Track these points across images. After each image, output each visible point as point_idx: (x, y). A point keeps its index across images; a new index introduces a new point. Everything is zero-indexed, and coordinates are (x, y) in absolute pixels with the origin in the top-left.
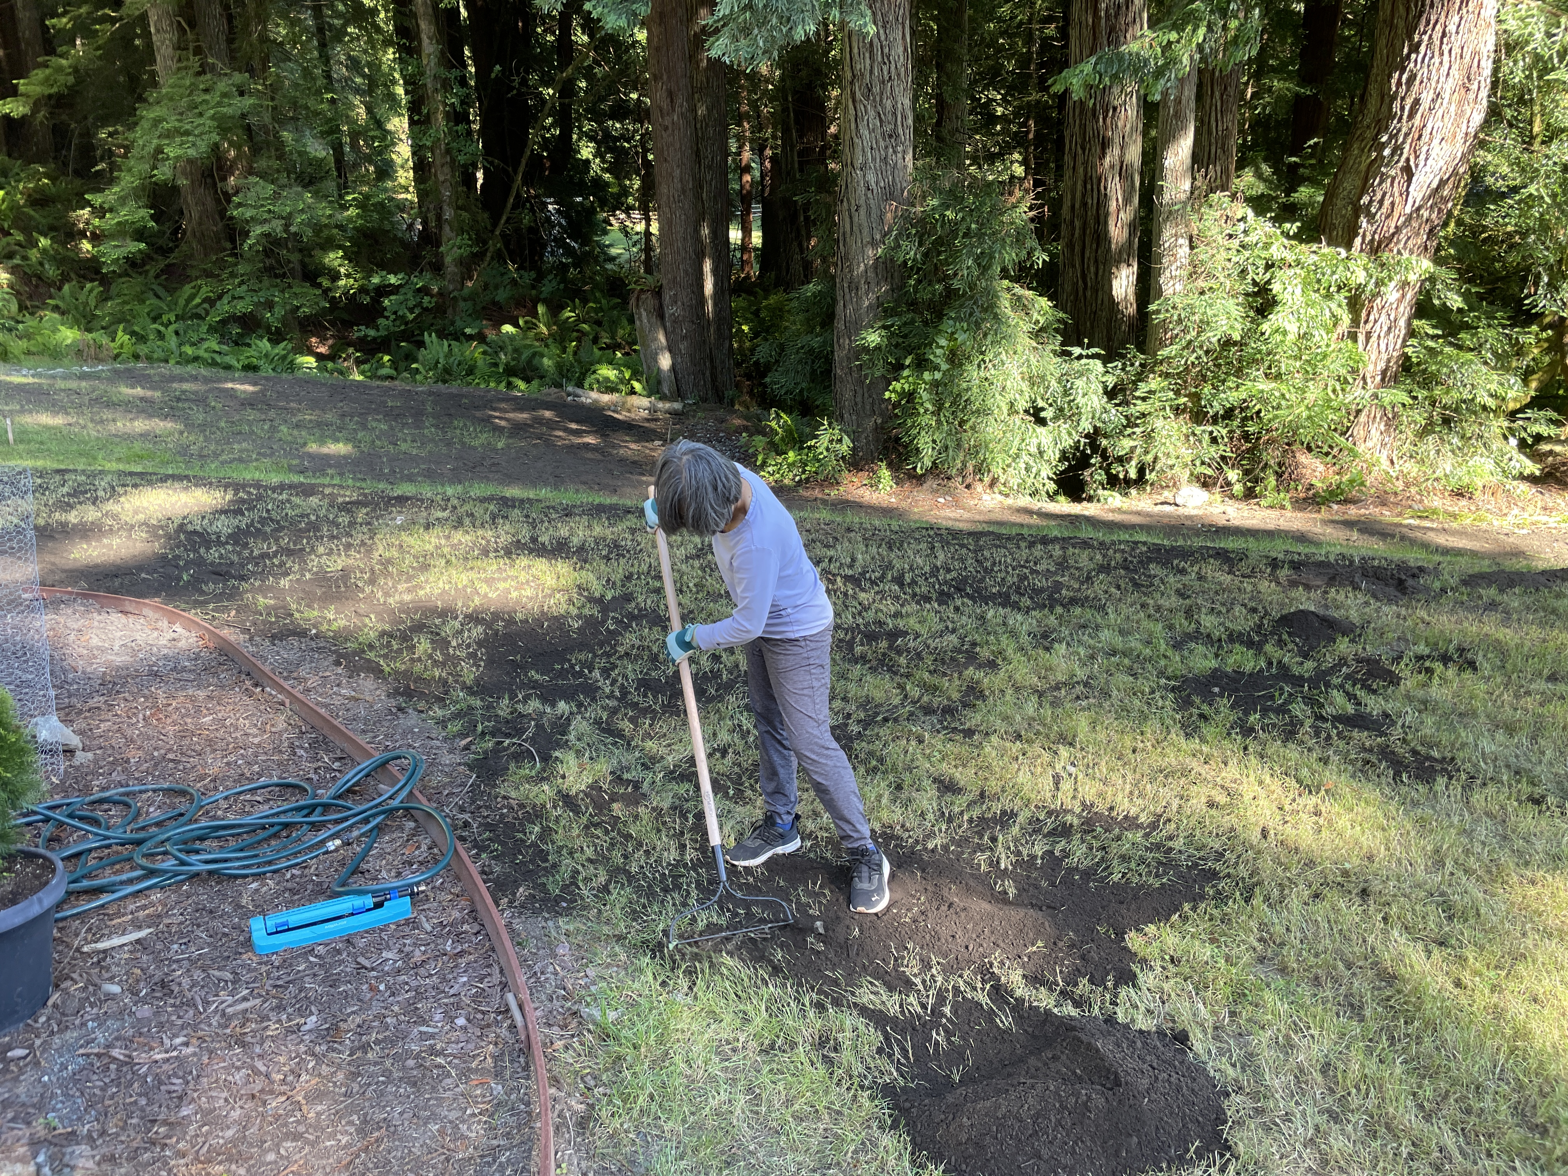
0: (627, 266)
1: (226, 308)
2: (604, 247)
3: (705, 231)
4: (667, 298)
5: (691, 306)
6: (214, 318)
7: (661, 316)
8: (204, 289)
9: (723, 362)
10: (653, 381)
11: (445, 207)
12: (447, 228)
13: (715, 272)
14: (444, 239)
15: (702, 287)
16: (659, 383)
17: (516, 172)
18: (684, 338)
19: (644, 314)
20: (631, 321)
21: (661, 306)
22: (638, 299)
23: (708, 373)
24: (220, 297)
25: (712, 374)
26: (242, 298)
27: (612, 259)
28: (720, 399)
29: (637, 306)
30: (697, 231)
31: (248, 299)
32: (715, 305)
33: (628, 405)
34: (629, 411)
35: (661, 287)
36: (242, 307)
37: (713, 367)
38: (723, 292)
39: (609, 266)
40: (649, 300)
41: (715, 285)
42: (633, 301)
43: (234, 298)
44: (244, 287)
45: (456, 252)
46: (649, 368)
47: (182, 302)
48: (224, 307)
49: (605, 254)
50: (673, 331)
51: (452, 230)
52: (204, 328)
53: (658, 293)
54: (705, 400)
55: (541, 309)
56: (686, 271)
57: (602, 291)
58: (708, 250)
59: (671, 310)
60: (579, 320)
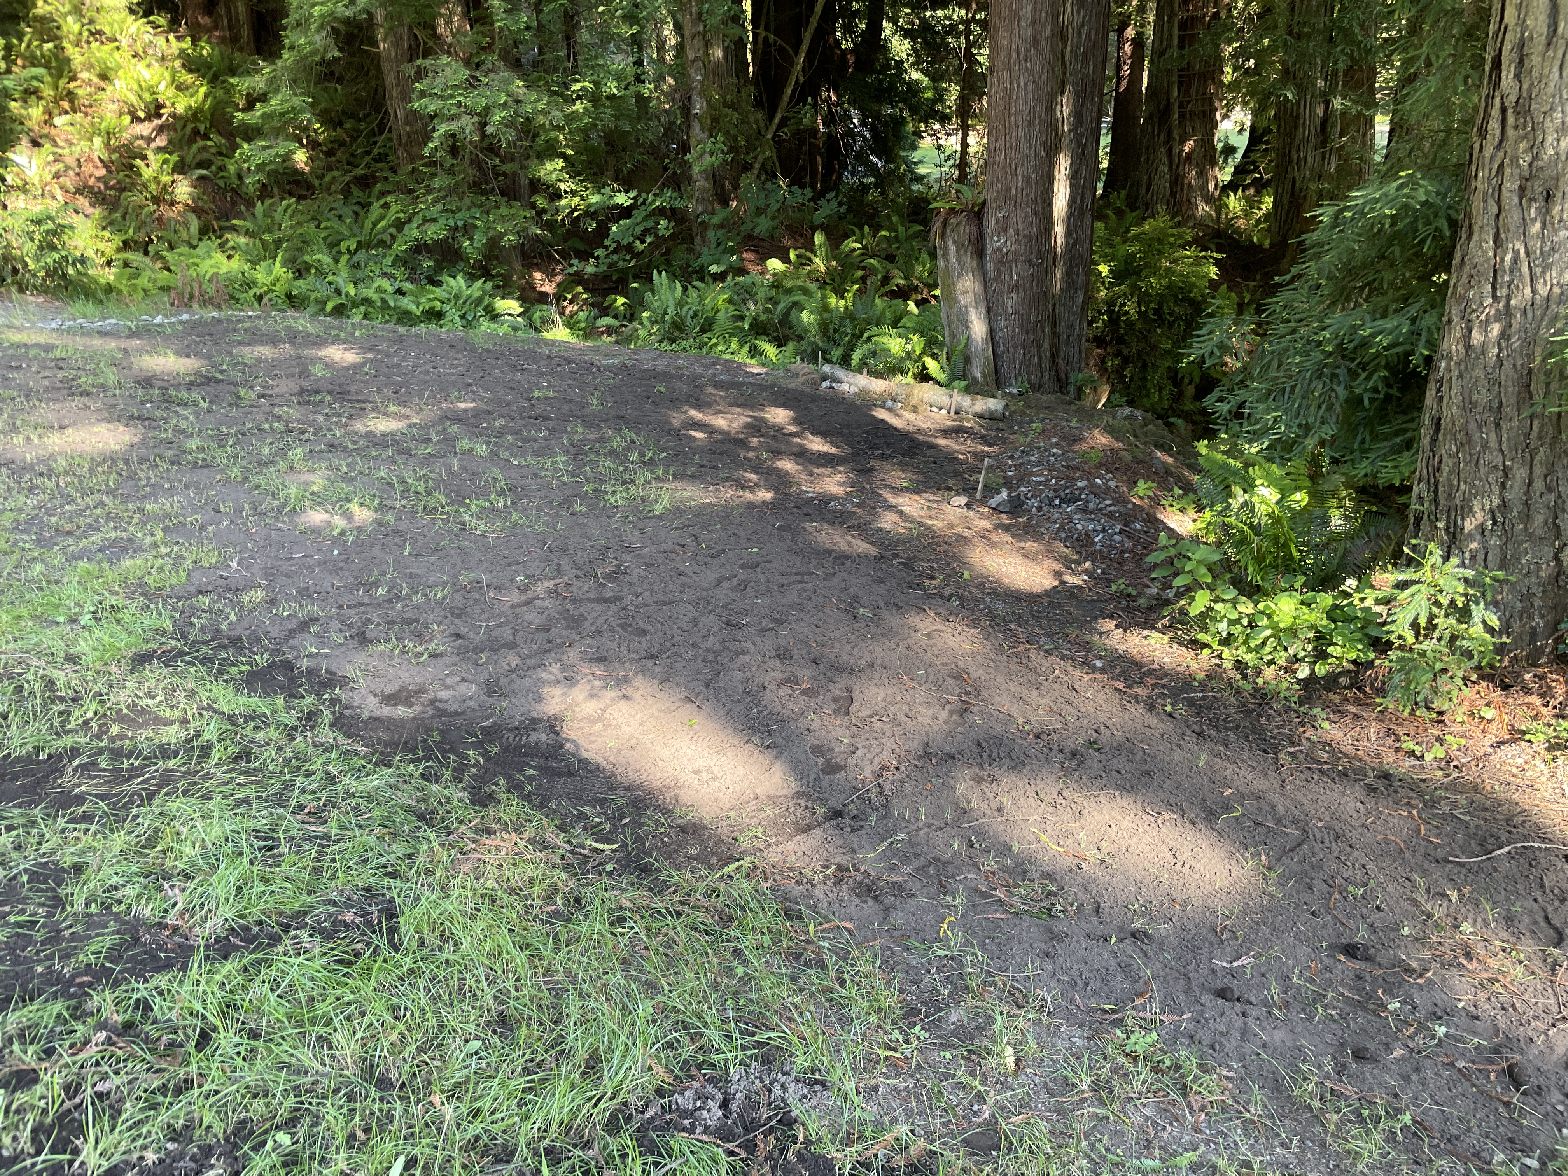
0: (936, 186)
1: (415, 233)
2: (911, 166)
3: (1065, 110)
4: (991, 223)
5: (1029, 237)
6: (400, 247)
7: (980, 253)
8: (394, 208)
9: (1071, 326)
10: (957, 358)
11: (695, 97)
12: (696, 128)
13: (1074, 177)
14: (693, 142)
15: (1049, 205)
16: (967, 360)
17: (797, 53)
18: (1014, 288)
19: (952, 248)
20: (933, 256)
21: (981, 236)
22: (945, 225)
23: (1046, 345)
24: (410, 221)
25: (1052, 345)
26: (435, 220)
27: (920, 179)
28: (1062, 384)
29: (943, 235)
30: (1050, 110)
31: (442, 222)
32: (1068, 233)
33: (914, 400)
34: (915, 410)
35: (984, 204)
36: (435, 232)
37: (1055, 335)
38: (1082, 213)
39: (915, 187)
40: (964, 229)
41: (1072, 200)
42: (937, 228)
43: (425, 221)
44: (439, 207)
45: (708, 160)
46: (953, 335)
47: (368, 224)
48: (412, 232)
49: (912, 172)
50: (997, 278)
51: (703, 130)
52: (389, 260)
53: (978, 214)
54: (1037, 388)
55: (819, 238)
56: (1027, 179)
57: (901, 215)
58: (1066, 141)
59: (995, 243)
60: (867, 252)
